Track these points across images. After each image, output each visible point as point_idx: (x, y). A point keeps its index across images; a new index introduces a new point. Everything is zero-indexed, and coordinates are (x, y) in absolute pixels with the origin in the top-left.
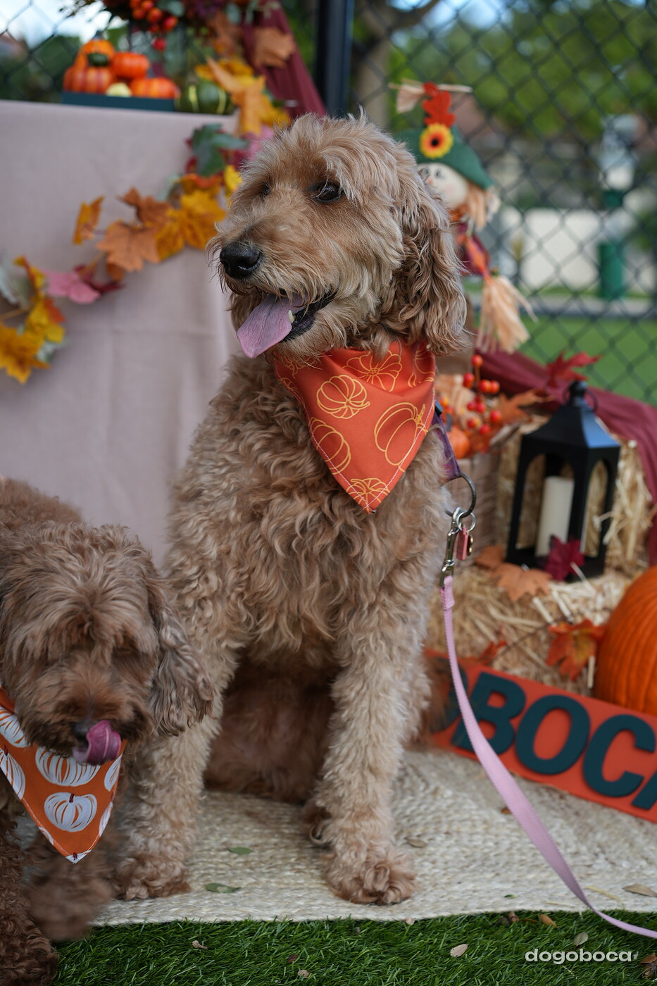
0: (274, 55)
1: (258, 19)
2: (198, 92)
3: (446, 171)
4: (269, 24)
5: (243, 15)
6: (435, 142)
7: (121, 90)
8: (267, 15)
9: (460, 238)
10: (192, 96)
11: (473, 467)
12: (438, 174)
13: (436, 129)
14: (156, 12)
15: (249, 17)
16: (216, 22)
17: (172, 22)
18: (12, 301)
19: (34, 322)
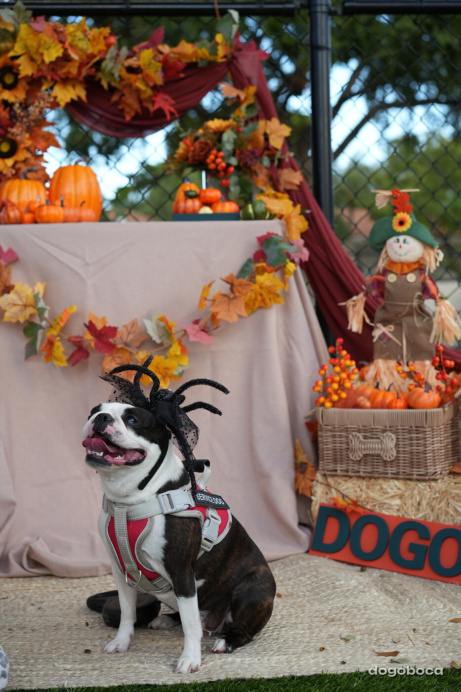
0: (291, 184)
1: (281, 164)
2: (253, 208)
3: (409, 239)
4: (287, 167)
5: (272, 161)
6: (402, 223)
7: (207, 210)
8: (287, 160)
9: (422, 278)
10: (251, 210)
11: (444, 412)
12: (405, 241)
13: (401, 215)
14: (223, 164)
15: (276, 163)
16: (256, 167)
17: (232, 169)
18: (158, 341)
19: (173, 354)
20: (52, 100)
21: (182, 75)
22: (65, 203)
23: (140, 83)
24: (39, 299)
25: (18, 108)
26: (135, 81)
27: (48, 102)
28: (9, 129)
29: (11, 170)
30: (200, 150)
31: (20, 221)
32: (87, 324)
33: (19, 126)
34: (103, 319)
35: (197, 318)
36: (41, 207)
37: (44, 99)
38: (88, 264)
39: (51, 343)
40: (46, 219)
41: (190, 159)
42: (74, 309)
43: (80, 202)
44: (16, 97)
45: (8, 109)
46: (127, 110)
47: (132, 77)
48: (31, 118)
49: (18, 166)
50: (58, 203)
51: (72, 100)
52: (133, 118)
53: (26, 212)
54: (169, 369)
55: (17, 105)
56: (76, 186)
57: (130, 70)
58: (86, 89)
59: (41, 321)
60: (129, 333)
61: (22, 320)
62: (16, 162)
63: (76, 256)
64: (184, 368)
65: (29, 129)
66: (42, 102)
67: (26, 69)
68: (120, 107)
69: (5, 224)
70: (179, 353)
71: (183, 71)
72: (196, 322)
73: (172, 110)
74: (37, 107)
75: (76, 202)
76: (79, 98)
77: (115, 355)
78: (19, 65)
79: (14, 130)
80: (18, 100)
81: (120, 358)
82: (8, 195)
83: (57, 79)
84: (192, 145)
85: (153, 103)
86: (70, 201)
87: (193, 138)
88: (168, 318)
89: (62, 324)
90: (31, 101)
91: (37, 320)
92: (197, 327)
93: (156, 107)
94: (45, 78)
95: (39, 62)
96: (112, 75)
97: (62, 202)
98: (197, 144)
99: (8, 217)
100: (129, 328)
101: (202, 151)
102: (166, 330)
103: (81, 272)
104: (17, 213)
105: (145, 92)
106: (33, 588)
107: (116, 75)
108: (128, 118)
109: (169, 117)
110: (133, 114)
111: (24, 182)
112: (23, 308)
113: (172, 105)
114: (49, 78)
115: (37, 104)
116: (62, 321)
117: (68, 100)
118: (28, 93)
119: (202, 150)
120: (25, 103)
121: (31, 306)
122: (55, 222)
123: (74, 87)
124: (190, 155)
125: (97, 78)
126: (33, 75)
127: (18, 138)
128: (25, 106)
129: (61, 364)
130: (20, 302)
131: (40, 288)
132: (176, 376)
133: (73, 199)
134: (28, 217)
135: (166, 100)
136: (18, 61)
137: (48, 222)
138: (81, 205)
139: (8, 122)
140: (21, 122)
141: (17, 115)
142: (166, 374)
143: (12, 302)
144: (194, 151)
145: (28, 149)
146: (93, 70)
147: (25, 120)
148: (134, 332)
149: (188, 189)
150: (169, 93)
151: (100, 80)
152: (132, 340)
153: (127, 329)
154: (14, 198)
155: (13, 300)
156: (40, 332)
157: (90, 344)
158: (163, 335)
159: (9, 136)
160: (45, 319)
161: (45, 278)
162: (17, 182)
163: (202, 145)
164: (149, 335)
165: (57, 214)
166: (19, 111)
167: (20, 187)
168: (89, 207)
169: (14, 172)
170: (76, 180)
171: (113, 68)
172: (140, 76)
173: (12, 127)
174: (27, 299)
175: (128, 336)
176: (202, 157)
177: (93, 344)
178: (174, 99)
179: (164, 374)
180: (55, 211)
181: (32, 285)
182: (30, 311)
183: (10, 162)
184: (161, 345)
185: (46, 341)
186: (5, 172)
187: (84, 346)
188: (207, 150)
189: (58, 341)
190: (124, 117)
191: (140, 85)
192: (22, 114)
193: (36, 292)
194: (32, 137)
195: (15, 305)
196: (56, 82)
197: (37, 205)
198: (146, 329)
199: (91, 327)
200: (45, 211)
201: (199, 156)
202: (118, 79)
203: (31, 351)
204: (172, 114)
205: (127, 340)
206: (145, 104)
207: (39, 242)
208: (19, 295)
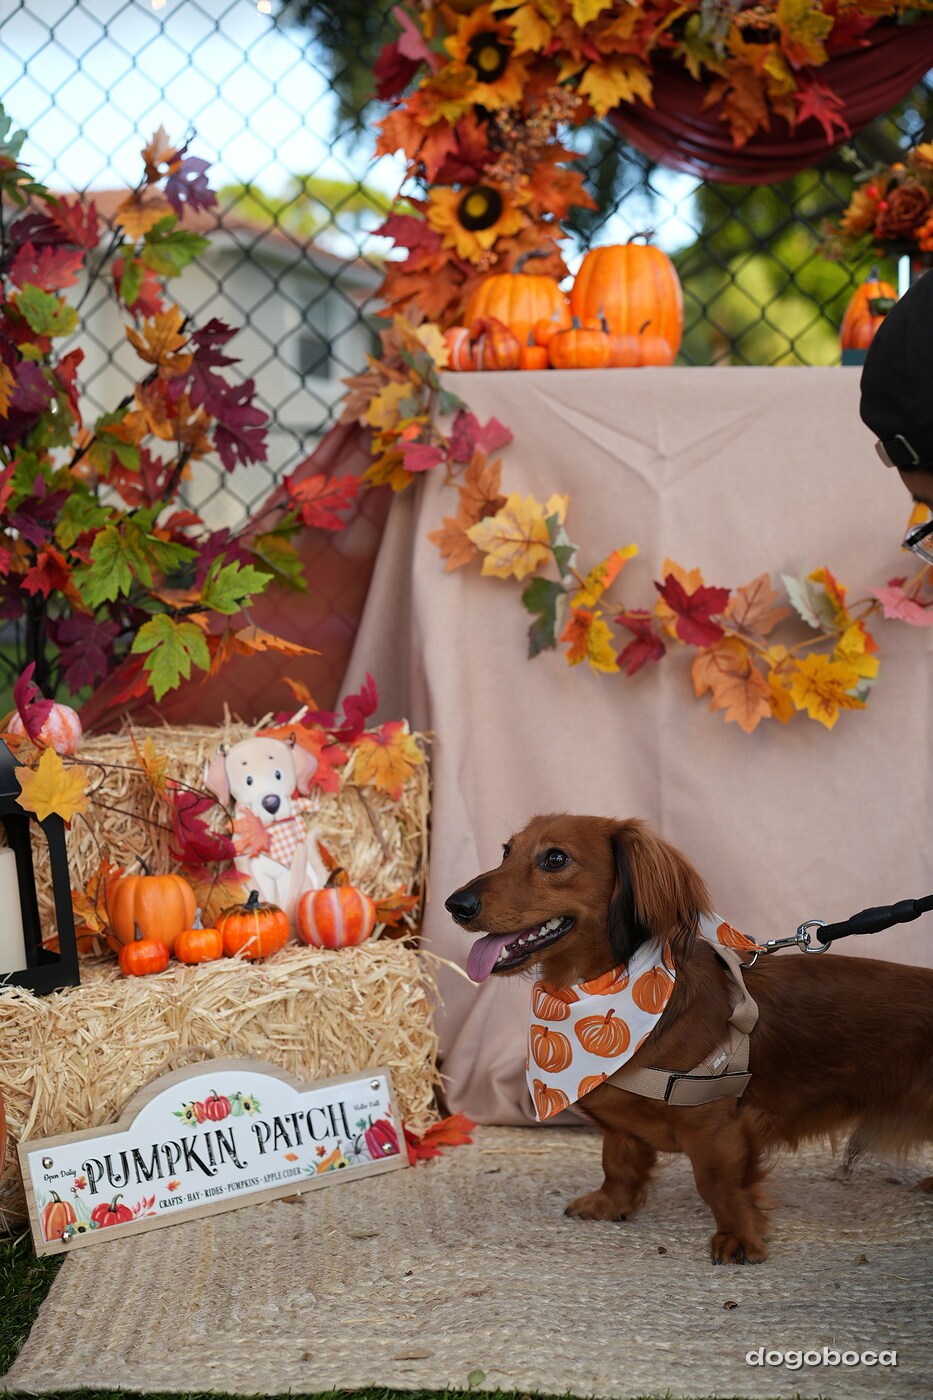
18: (814, 624)
19: (847, 651)
20: (579, 101)
21: (867, 43)
22: (610, 326)
23: (771, 64)
24: (559, 527)
25: (507, 122)
26: (761, 60)
27: (570, 108)
28: (487, 168)
29: (488, 254)
30: (902, 209)
31: (517, 365)
32: (663, 583)
33: (509, 161)
34: (695, 574)
35: (901, 576)
36: (562, 333)
37: (560, 102)
38: (662, 458)
39: (581, 624)
40: (574, 360)
41: (880, 227)
42: (633, 551)
43: (639, 324)
44: (502, 98)
45: (485, 124)
46: (739, 122)
47: (755, 49)
48: (533, 142)
49: (502, 246)
50: (595, 324)
51: (623, 102)
52: (751, 141)
53: (529, 345)
54: (839, 684)
55: (504, 116)
56: (630, 288)
57: (751, 34)
58: (652, 79)
59: (563, 576)
60: (750, 605)
61: (520, 574)
62: (499, 238)
63: (638, 440)
64: (871, 683)
65: (528, 168)
66: (557, 108)
67: (528, 36)
68: (723, 117)
69: (486, 369)
70: (860, 648)
71: (867, 35)
72: (898, 583)
73: (839, 120)
74: (545, 118)
75: (630, 323)
76: (637, 97)
77: (716, 653)
78: (514, 29)
79: (496, 170)
80: (505, 105)
81: (728, 658)
82: (487, 308)
83: (594, 56)
84: (885, 198)
85: (798, 107)
86: (617, 320)
87: (884, 185)
88: (834, 573)
89: (607, 583)
90: (534, 106)
91: (552, 574)
92: (901, 592)
93: (804, 115)
94: (567, 55)
95: (555, 22)
96: (711, 46)
97: (604, 322)
98: (894, 195)
99: (495, 354)
100: (751, 594)
101: (906, 212)
102: (832, 601)
103: (648, 472)
104: (513, 345)
105: (781, 83)
106: (549, 1150)
107: (719, 46)
108: (739, 140)
109: (831, 138)
110: (750, 132)
111: (522, 280)
112: (525, 546)
113: (837, 111)
114: (577, 54)
115: (546, 111)
116: (607, 575)
117: (615, 102)
118: (527, 88)
119: (907, 209)
120: (520, 112)
121: (541, 543)
122: (592, 366)
123: (626, 74)
124: (880, 219)
125: (676, 55)
126: (542, 49)
127: (506, 186)
128: (520, 116)
129: (603, 668)
130: (517, 536)
131: (557, 505)
132: (854, 699)
133: (624, 317)
134: (534, 354)
135: (826, 99)
136: (512, 21)
137: (579, 367)
138: (642, 330)
139: (485, 153)
140: (512, 151)
141: (504, 136)
142: (832, 693)
143: (500, 535)
144: (889, 211)
145: (524, 210)
146: (670, 36)
147: (520, 146)
148: (761, 602)
149: (875, 293)
150: (832, 85)
151: (684, 57)
152: (756, 621)
153: (746, 597)
154: (501, 313)
155: (502, 531)
156: (560, 598)
157: (664, 628)
158: (821, 612)
159: (485, 181)
160: (570, 571)
161: (569, 486)
162: (506, 281)
163: (908, 198)
164: (794, 610)
165: (597, 349)
166: (507, 128)
167: (514, 291)
168: (657, 333)
169: (494, 259)
170: (630, 277)
171: (713, 30)
172: (772, 47)
173: (493, 162)
174: (532, 529)
175: (746, 612)
176: (908, 224)
177: (672, 629)
178: (842, 97)
179: (827, 696)
180: (593, 342)
181: (543, 499)
182: (538, 553)
183: (486, 238)
184: (819, 632)
185: (571, 620)
186: (475, 259)
187: (653, 631)
188: (918, 209)
189: (600, 618)
190: (730, 139)
191: (773, 69)
192: (514, 134)
193: (551, 513)
194: (533, 185)
195: (507, 541)
196: (588, 63)
197: (552, 330)
198: (788, 597)
199: (670, 589)
200: (572, 342)
201: (901, 221)
202: (721, 55)
203: (539, 640)
204: (837, 129)
205: (744, 619)
206: (779, 110)
207: (559, 409)
208: (515, 520)
